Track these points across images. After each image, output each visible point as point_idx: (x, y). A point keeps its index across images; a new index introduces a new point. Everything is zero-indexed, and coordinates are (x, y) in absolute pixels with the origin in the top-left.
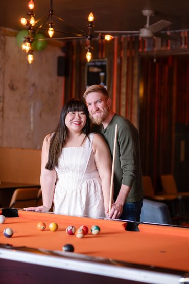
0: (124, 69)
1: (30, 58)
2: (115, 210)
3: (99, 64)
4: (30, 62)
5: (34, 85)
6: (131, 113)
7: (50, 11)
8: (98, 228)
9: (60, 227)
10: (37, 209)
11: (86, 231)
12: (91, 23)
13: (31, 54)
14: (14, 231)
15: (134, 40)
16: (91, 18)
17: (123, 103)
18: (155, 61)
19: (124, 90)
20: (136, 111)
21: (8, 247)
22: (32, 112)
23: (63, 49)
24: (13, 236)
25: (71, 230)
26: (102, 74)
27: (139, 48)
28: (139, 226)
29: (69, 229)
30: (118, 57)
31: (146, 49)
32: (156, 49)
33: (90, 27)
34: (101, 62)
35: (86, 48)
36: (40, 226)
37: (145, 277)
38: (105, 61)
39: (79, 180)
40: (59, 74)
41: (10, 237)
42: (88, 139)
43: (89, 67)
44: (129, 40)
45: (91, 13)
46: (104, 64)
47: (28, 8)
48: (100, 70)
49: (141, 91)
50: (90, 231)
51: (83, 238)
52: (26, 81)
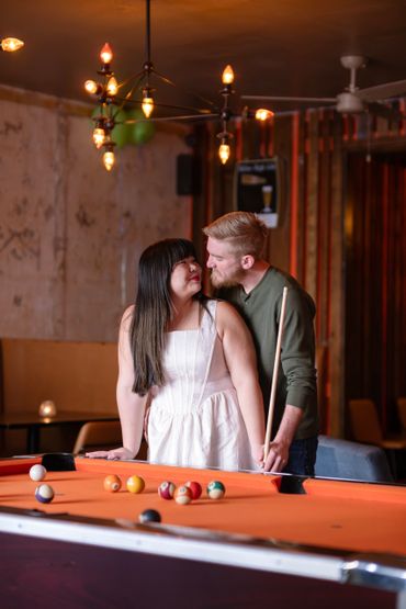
0: (313, 178)
1: (109, 159)
2: (276, 455)
3: (260, 168)
4: (109, 168)
5: (127, 215)
6: (329, 269)
7: (146, 64)
8: (221, 486)
9: (147, 486)
10: (112, 454)
11: (196, 493)
12: (229, 86)
13: (111, 150)
14: (56, 492)
15: (332, 117)
16: (228, 77)
17: (312, 247)
18: (369, 159)
19: (312, 221)
20: (337, 263)
21: (35, 514)
22: (123, 268)
23: (188, 140)
24: (54, 500)
25: (168, 488)
26: (267, 189)
27: (343, 133)
28: (304, 484)
29: (163, 487)
30: (299, 153)
31: (356, 137)
32: (377, 135)
33: (225, 95)
34: (265, 164)
35: (218, 136)
36: (109, 483)
37: (279, 562)
38: (273, 163)
39: (196, 396)
40: (181, 191)
41: (48, 501)
42: (205, 313)
43: (240, 174)
44: (321, 117)
45: (229, 67)
46: (272, 167)
47: (100, 60)
48: (263, 181)
49: (349, 223)
50: (204, 494)
51: (188, 504)
52: (113, 206)
